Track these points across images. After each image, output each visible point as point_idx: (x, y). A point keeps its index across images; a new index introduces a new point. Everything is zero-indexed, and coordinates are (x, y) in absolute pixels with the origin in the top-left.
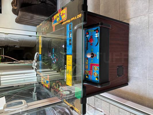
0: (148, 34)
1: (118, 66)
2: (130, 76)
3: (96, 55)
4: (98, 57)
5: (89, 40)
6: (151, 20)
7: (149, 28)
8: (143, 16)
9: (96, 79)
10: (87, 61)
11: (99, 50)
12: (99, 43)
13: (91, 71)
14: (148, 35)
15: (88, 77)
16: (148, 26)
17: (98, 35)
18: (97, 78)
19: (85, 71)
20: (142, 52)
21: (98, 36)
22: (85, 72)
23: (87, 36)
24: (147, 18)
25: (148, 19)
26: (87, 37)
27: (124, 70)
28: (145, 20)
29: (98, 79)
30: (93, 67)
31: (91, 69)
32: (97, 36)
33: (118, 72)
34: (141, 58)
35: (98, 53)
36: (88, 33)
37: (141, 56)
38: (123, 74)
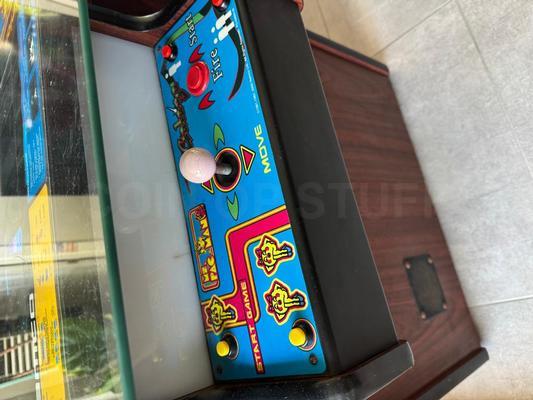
0: (489, 77)
1: (407, 260)
2: (480, 303)
3: (248, 156)
4: (266, 161)
5: (184, 85)
6: (474, 17)
7: (479, 52)
8: (436, 17)
9: (297, 338)
10: (204, 223)
11: (257, 106)
12: (248, 66)
13: (244, 286)
14: (488, 80)
15: (232, 344)
16: (473, 45)
17: (228, 22)
18: (301, 324)
19: (202, 307)
20: (492, 165)
21: (231, 26)
22: (206, 314)
23: (173, 70)
24: (453, 17)
25: (460, 18)
26: (171, 79)
27: (442, 279)
28: (450, 25)
29: (308, 332)
30: (251, 246)
31: (242, 275)
32: (224, 34)
33: (416, 294)
34: (500, 193)
35: (259, 131)
36: (175, 50)
37: (497, 186)
38: (444, 301)
